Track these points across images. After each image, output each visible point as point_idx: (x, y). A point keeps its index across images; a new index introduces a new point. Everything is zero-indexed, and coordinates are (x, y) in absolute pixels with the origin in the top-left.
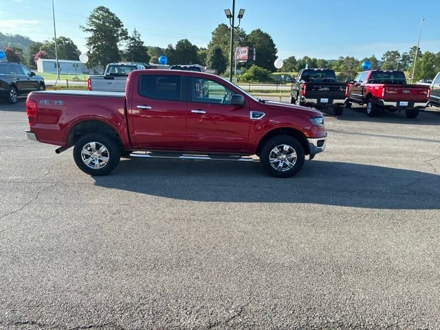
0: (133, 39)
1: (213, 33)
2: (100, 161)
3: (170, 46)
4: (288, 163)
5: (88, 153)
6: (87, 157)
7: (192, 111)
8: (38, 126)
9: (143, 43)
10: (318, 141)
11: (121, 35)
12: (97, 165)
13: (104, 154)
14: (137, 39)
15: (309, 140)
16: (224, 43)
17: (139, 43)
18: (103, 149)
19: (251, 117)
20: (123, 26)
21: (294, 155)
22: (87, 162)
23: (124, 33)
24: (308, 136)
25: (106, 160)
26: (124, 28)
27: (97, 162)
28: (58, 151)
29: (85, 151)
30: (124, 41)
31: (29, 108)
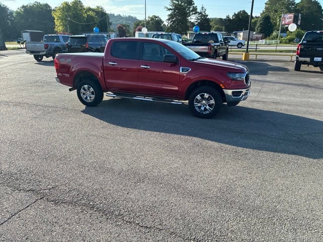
0: (200, 13)
1: (266, 4)
2: (90, 97)
3: (228, 17)
4: (208, 107)
5: (84, 92)
6: (84, 94)
7: (142, 66)
8: (60, 74)
9: (207, 16)
10: (233, 92)
11: (192, 11)
12: (89, 100)
13: (92, 93)
14: (204, 13)
15: (224, 90)
16: (275, 11)
17: (204, 16)
18: (92, 89)
19: (181, 71)
20: (194, 4)
21: (212, 102)
22: (84, 97)
23: (195, 9)
24: (223, 87)
25: (93, 97)
26: (195, 6)
27: (89, 98)
28: (70, 90)
29: (82, 90)
30: (194, 15)
31: (56, 63)
